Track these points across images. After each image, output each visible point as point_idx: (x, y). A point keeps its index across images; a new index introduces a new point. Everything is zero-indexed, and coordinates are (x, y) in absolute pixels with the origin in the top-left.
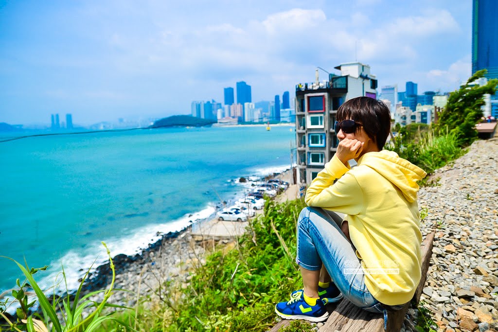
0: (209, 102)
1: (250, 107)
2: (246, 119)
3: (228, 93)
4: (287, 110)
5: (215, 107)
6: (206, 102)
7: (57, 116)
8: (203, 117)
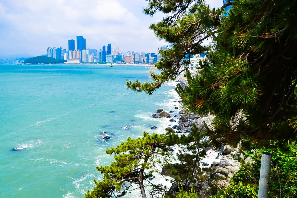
0: (58, 48)
1: (86, 52)
2: (83, 60)
3: (71, 43)
4: (110, 55)
5: (62, 52)
8: (55, 57)
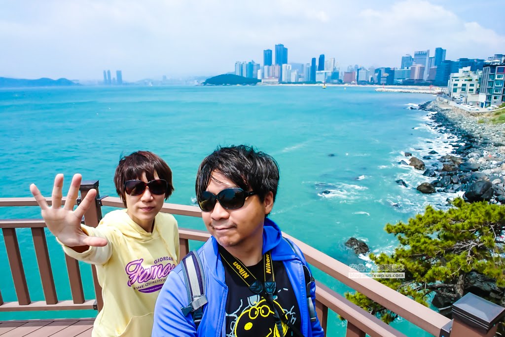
0: (250, 63)
1: (288, 68)
2: (283, 80)
3: (267, 55)
4: (322, 71)
5: (255, 68)
6: (248, 63)
7: (109, 72)
8: (245, 75)
